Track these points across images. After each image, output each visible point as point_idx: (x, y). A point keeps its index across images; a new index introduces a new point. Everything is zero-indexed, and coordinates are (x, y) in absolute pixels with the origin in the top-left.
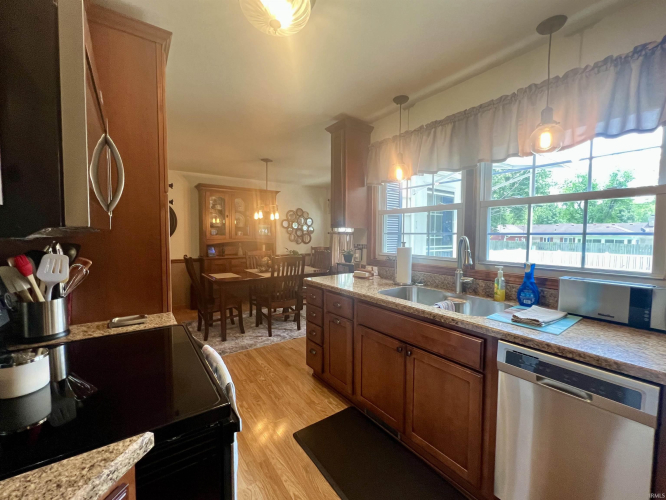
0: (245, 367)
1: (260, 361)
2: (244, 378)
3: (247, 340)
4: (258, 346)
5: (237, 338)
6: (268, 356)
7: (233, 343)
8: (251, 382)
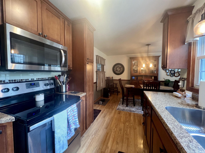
0: (126, 118)
1: (132, 118)
2: (122, 121)
3: (133, 109)
4: (136, 112)
5: (131, 107)
6: (136, 117)
7: (129, 108)
8: (123, 123)
